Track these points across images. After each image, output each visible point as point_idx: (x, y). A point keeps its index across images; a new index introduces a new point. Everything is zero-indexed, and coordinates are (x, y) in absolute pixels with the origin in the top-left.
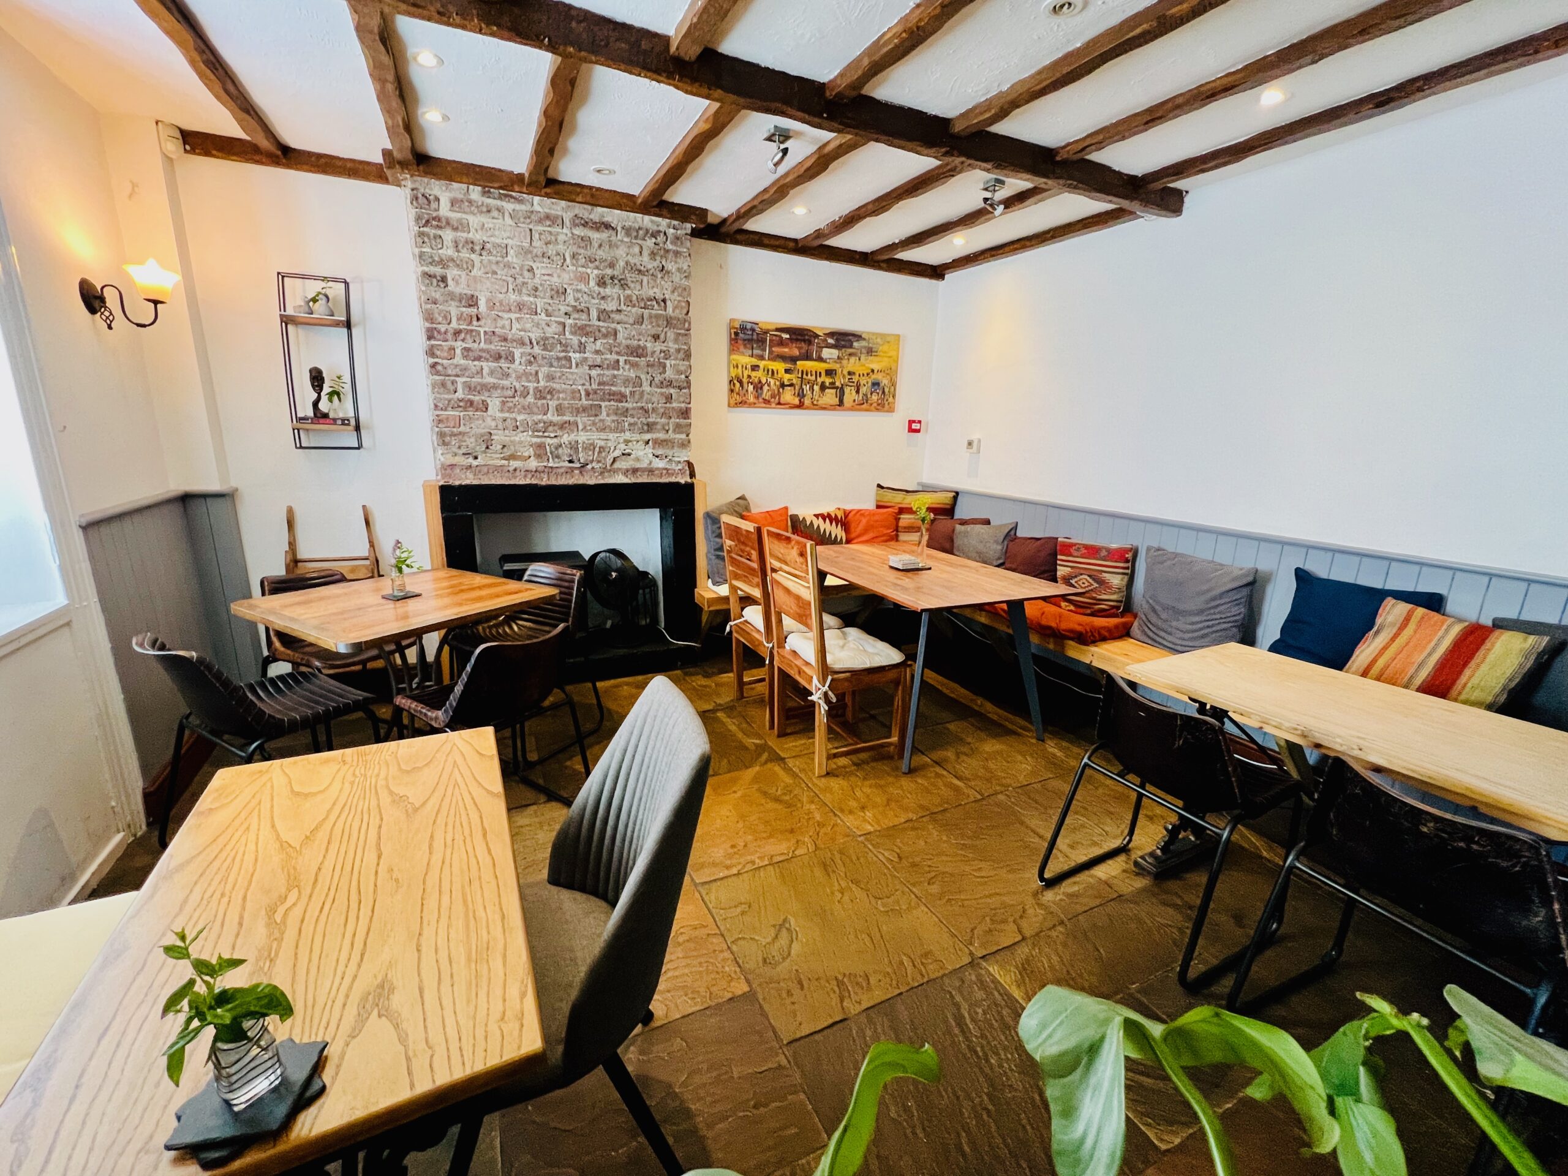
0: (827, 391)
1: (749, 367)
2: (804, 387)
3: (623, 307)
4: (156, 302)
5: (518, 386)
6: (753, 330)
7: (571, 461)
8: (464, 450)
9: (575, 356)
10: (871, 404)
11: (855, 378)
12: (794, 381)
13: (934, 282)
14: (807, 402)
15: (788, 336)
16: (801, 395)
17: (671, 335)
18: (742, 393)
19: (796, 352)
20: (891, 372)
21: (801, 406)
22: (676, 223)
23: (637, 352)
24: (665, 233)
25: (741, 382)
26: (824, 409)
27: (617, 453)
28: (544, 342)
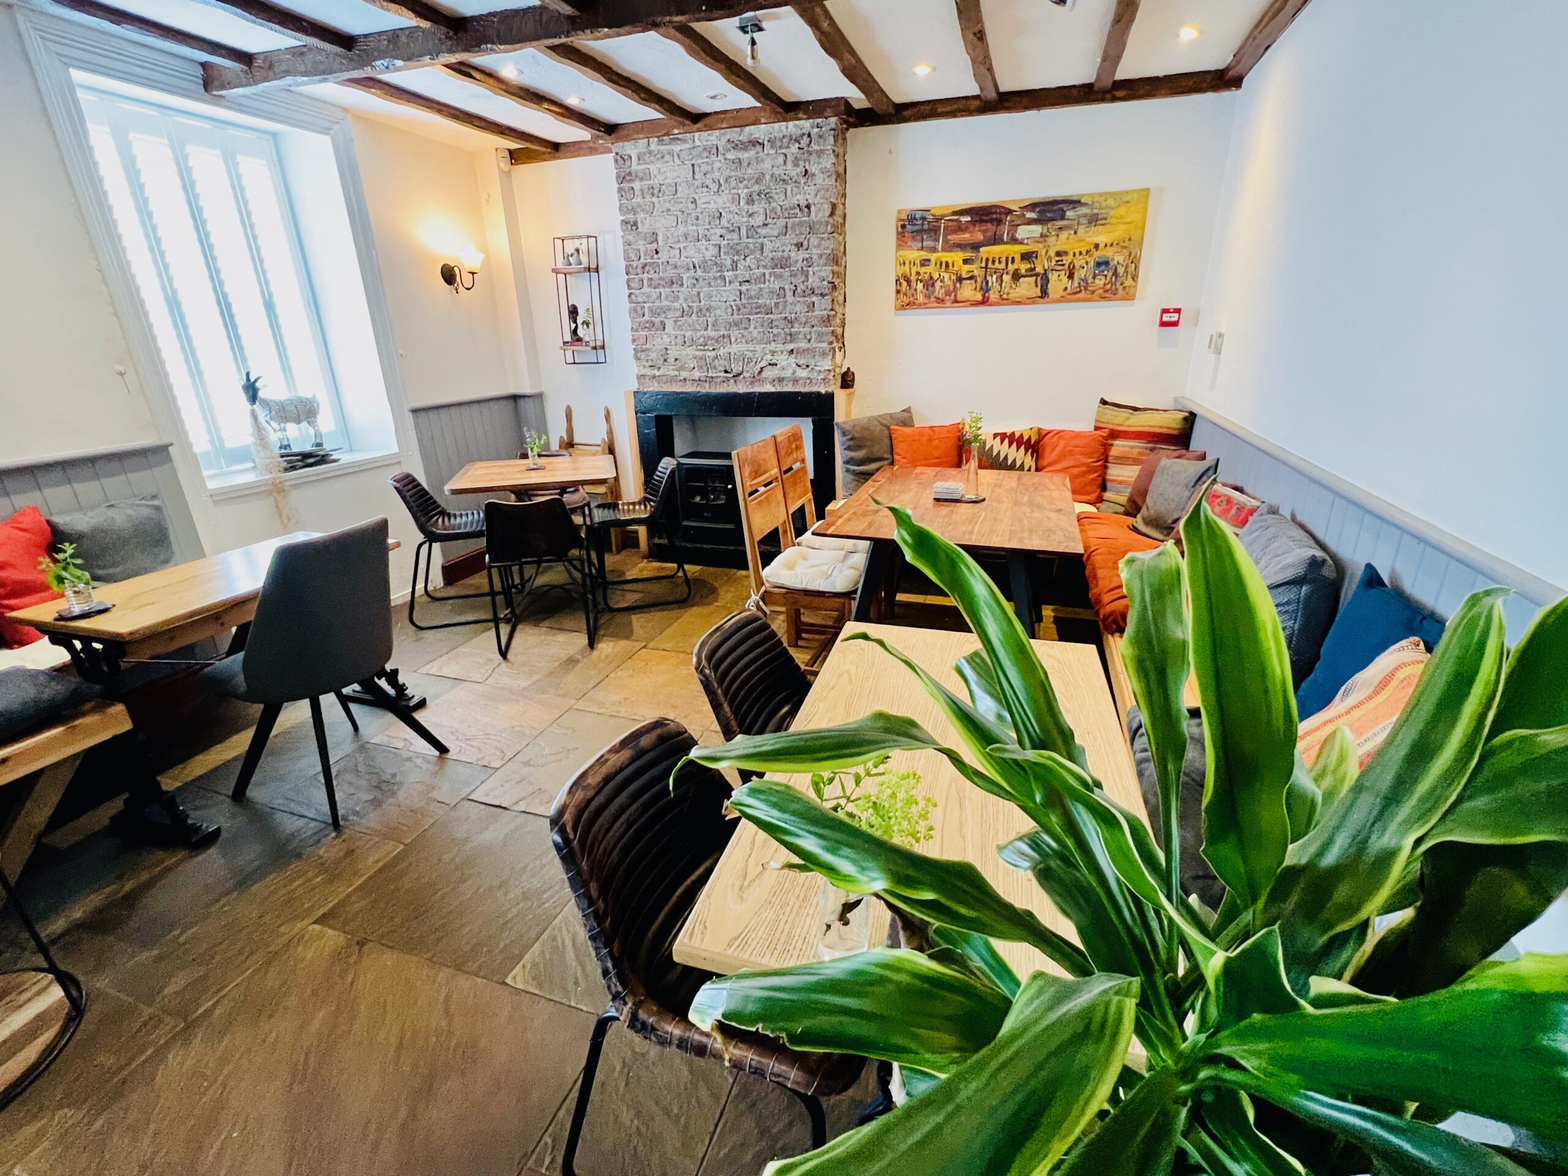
0: (1022, 280)
1: (917, 262)
2: (989, 278)
3: (769, 220)
4: (473, 273)
5: (685, 306)
6: (924, 219)
7: (726, 372)
8: (650, 363)
9: (729, 275)
10: (1093, 292)
11: (1067, 260)
12: (976, 273)
13: (1226, 95)
14: (993, 296)
15: (969, 219)
16: (986, 289)
17: (814, 241)
18: (909, 293)
19: (980, 237)
20: (1132, 247)
21: (984, 302)
22: (819, 120)
23: (782, 263)
24: (809, 135)
25: (908, 281)
26: (1019, 303)
27: (763, 364)
28: (704, 265)
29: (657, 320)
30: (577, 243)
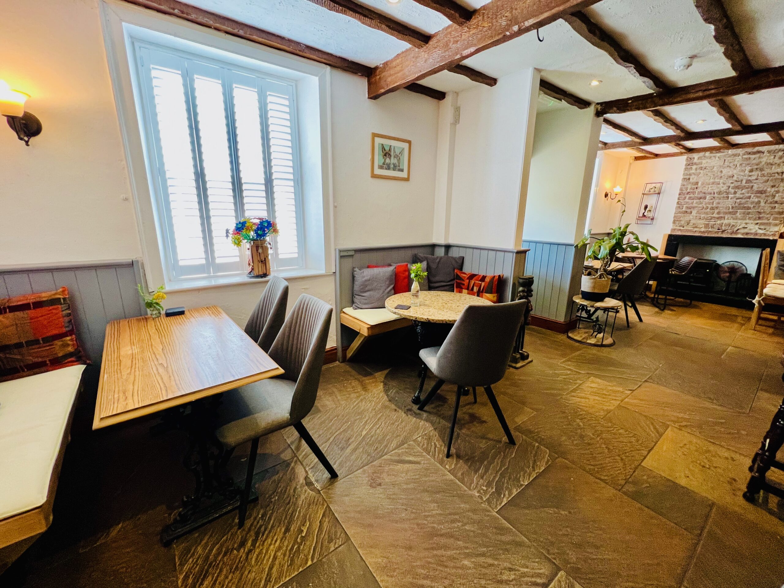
4: (616, 194)
5: (705, 206)
7: (718, 229)
8: (680, 225)
9: (731, 196)
23: (762, 192)
27: (740, 227)
29: (689, 211)
30: (654, 185)
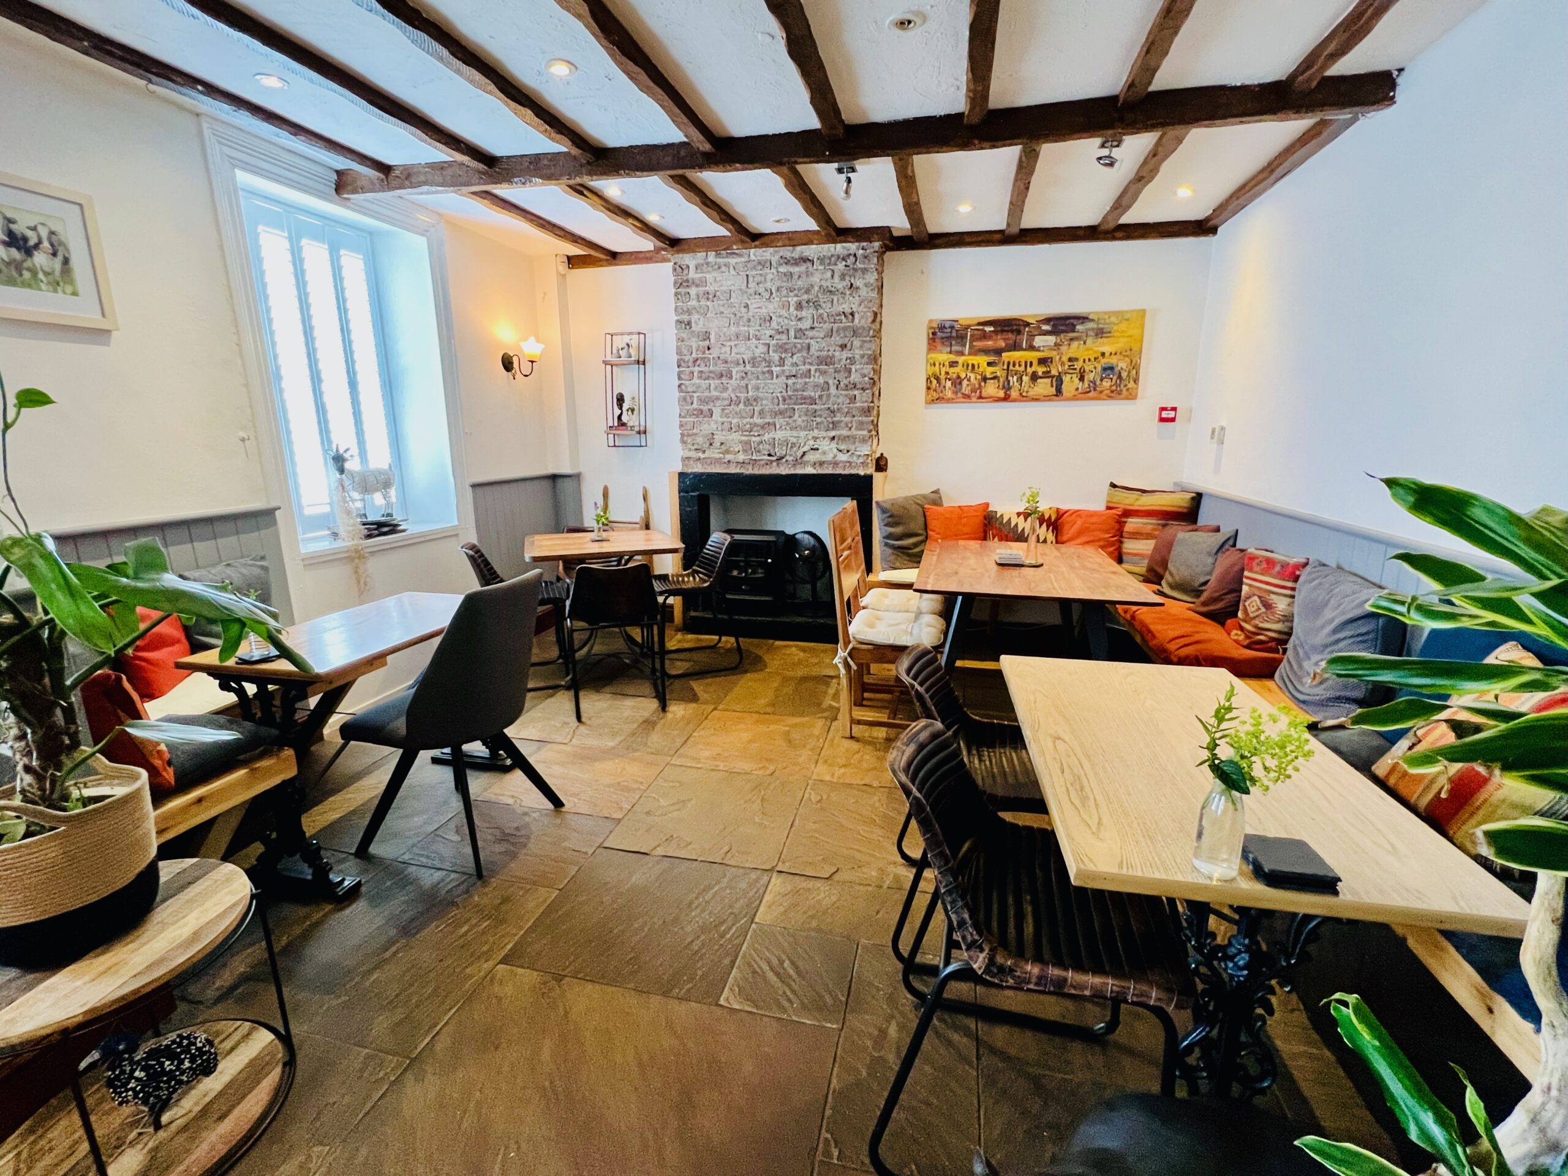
0: (1039, 381)
1: (947, 364)
2: (1010, 378)
3: (816, 324)
4: (532, 362)
5: (733, 396)
6: (952, 327)
7: (770, 455)
8: (695, 447)
9: (776, 370)
10: (1101, 392)
11: (1078, 365)
12: (998, 374)
13: (1203, 239)
14: (1014, 394)
15: (992, 329)
16: (1007, 387)
17: (857, 343)
18: (939, 390)
19: (1002, 344)
20: (1133, 356)
21: (1006, 398)
22: (865, 244)
23: (827, 361)
24: (855, 255)
25: (938, 379)
26: (1037, 400)
27: (806, 448)
28: (753, 361)
29: (705, 408)
30: (626, 339)
